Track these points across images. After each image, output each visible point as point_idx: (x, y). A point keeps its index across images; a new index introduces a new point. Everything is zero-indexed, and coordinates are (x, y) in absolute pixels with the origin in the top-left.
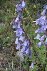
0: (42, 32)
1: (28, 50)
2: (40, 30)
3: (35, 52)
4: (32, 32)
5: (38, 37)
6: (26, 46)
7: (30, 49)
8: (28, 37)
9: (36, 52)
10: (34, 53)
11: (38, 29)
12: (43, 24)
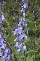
0: (20, 40)
1: (9, 56)
2: (19, 39)
3: (15, 57)
4: (13, 40)
5: (17, 45)
6: (8, 53)
7: (11, 55)
8: (9, 45)
9: (17, 58)
10: (15, 59)
11: (17, 38)
12: (20, 33)
